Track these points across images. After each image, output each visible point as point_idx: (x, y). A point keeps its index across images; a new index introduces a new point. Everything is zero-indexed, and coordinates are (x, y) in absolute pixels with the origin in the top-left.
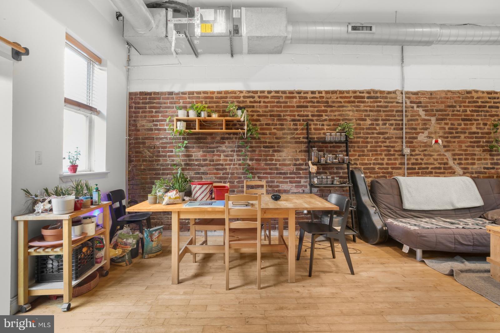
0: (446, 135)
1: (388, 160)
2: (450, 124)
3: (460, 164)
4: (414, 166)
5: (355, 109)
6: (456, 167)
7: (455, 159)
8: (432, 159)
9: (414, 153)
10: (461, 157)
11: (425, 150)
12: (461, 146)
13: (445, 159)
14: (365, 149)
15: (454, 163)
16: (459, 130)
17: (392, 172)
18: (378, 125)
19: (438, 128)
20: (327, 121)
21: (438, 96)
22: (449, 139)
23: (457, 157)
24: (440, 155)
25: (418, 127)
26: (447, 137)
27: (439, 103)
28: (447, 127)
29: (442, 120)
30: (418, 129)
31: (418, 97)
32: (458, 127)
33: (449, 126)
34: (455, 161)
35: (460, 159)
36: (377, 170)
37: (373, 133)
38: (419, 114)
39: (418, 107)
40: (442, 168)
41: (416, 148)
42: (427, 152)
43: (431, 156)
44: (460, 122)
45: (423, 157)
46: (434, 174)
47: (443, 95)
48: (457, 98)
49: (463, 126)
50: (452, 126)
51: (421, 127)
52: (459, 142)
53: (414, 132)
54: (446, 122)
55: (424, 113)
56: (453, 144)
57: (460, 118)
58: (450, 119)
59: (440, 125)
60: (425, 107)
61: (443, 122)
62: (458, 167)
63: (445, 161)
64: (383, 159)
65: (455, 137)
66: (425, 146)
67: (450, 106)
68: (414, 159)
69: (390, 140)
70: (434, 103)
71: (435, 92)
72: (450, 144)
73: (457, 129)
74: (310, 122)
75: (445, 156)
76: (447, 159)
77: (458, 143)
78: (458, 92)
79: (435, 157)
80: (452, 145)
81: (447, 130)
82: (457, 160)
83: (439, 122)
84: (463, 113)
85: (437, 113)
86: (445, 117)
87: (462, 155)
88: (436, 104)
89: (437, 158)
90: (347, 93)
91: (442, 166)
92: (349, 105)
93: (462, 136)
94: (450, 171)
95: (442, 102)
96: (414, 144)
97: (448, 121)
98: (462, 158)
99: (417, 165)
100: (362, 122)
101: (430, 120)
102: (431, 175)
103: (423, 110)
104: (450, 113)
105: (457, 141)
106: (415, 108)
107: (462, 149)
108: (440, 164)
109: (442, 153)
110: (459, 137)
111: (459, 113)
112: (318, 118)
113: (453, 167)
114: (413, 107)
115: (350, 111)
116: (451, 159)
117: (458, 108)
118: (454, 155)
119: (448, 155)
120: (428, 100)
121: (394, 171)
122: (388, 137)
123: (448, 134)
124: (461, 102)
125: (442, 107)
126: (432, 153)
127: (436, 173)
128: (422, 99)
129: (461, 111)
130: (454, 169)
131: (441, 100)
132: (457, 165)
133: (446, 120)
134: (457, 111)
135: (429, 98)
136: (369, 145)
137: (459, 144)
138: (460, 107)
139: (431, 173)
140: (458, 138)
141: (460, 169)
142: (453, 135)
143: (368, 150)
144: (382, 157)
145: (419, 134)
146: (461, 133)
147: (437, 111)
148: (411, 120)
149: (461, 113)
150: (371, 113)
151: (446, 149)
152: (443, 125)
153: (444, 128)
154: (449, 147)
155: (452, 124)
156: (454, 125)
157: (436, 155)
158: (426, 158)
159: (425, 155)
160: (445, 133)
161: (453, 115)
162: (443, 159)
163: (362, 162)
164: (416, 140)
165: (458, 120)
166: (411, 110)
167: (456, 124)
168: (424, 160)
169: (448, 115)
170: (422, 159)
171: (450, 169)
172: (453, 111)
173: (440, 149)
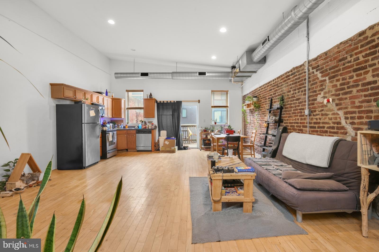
0: (338, 93)
1: (301, 120)
2: (341, 80)
3: (352, 123)
4: (315, 125)
5: (286, 85)
6: (348, 127)
7: (346, 118)
8: (327, 118)
9: (315, 113)
10: (353, 115)
11: (322, 110)
12: (354, 103)
13: (338, 118)
14: (291, 112)
15: (346, 122)
16: (351, 84)
17: (302, 129)
18: (296, 93)
19: (331, 87)
20: (277, 96)
21: (331, 54)
22: (341, 96)
23: (349, 116)
24: (334, 114)
25: (317, 89)
26: (339, 95)
27: (332, 61)
28: (338, 83)
29: (334, 77)
30: (317, 91)
31: (317, 62)
32: (350, 80)
33: (341, 82)
34: (347, 121)
35: (352, 118)
36: (295, 127)
37: (294, 100)
38: (318, 77)
39: (317, 71)
40: (336, 128)
41: (316, 109)
42: (324, 111)
43: (327, 115)
44: (352, 74)
45: (320, 117)
46: (329, 134)
47: (336, 50)
48: (348, 48)
49: (355, 78)
50: (343, 81)
51: (319, 88)
52: (351, 98)
53: (315, 95)
54: (337, 78)
55: (321, 75)
56: (345, 101)
57: (352, 69)
58: (341, 75)
59: (332, 83)
60: (322, 68)
61: (335, 79)
62: (350, 127)
63: (338, 120)
64: (298, 119)
65: (346, 93)
66: (322, 106)
67: (340, 60)
68: (315, 119)
69: (302, 104)
70: (328, 63)
71: (329, 51)
72: (342, 102)
73: (348, 83)
74: (273, 98)
75: (339, 115)
76: (340, 118)
77: (349, 99)
78: (351, 40)
79: (330, 116)
80: (344, 103)
81: (339, 87)
82: (349, 119)
83: (332, 80)
84: (355, 63)
85: (330, 71)
86: (337, 73)
87: (354, 112)
88: (330, 63)
89: (332, 118)
90: (284, 76)
91: (336, 125)
92: (284, 83)
93: (354, 90)
94: (343, 131)
95: (335, 59)
96: (315, 105)
97: (339, 77)
98: (355, 116)
99: (317, 124)
100: (289, 93)
101: (325, 80)
102: (327, 134)
103: (320, 73)
104: (341, 67)
105: (349, 97)
106: (315, 73)
107: (356, 105)
108: (334, 123)
109: (335, 112)
110: (351, 92)
111: (350, 64)
112: (275, 95)
113: (345, 126)
114: (313, 73)
115: (284, 87)
116: (344, 118)
117: (349, 59)
118: (346, 113)
119: (341, 113)
120: (324, 61)
121: (304, 128)
122: (300, 102)
123: (339, 91)
124: (352, 50)
125: (335, 63)
126: (328, 113)
127: (330, 132)
128: (320, 62)
129: (352, 61)
130: (346, 129)
131: (334, 56)
132: (349, 124)
133: (338, 77)
134: (347, 63)
135: (325, 59)
136: (292, 109)
137: (351, 100)
138: (351, 56)
139: (326, 132)
140: (350, 94)
141: (352, 130)
142: (344, 91)
143: (292, 113)
144: (298, 118)
145: (318, 96)
146: (353, 86)
147: (330, 69)
148: (313, 84)
149: (352, 63)
150: (293, 86)
151: (338, 107)
152: (335, 83)
153: (336, 86)
154: (341, 105)
155: (343, 79)
156: (346, 79)
157: (331, 114)
158: (323, 117)
159: (322, 115)
160: (336, 91)
161: (344, 69)
162: (336, 118)
163: (289, 121)
164: (316, 102)
165: (350, 72)
166: (313, 76)
167: (348, 78)
168: (322, 120)
169: (339, 70)
170: (320, 119)
171: (343, 130)
172: (344, 64)
173: (333, 108)
